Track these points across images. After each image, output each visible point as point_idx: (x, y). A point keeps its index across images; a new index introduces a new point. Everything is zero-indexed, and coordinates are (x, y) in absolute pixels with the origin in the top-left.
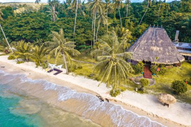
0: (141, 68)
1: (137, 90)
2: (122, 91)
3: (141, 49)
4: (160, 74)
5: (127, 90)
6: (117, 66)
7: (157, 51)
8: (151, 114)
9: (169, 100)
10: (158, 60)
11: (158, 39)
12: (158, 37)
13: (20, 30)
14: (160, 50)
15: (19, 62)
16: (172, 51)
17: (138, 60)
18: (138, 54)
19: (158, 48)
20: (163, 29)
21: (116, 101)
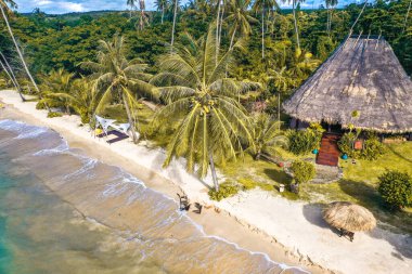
0: (314, 139)
1: (282, 190)
2: (244, 188)
3: (320, 92)
4: (362, 156)
5: (257, 188)
6: (210, 116)
7: (361, 99)
8: (295, 253)
9: (352, 221)
10: (361, 121)
11: (368, 66)
12: (366, 61)
13: (71, 51)
14: (368, 94)
15: (51, 115)
16: (403, 99)
17: (308, 120)
18: (312, 106)
19: (365, 91)
20: (384, 43)
21: (217, 211)
